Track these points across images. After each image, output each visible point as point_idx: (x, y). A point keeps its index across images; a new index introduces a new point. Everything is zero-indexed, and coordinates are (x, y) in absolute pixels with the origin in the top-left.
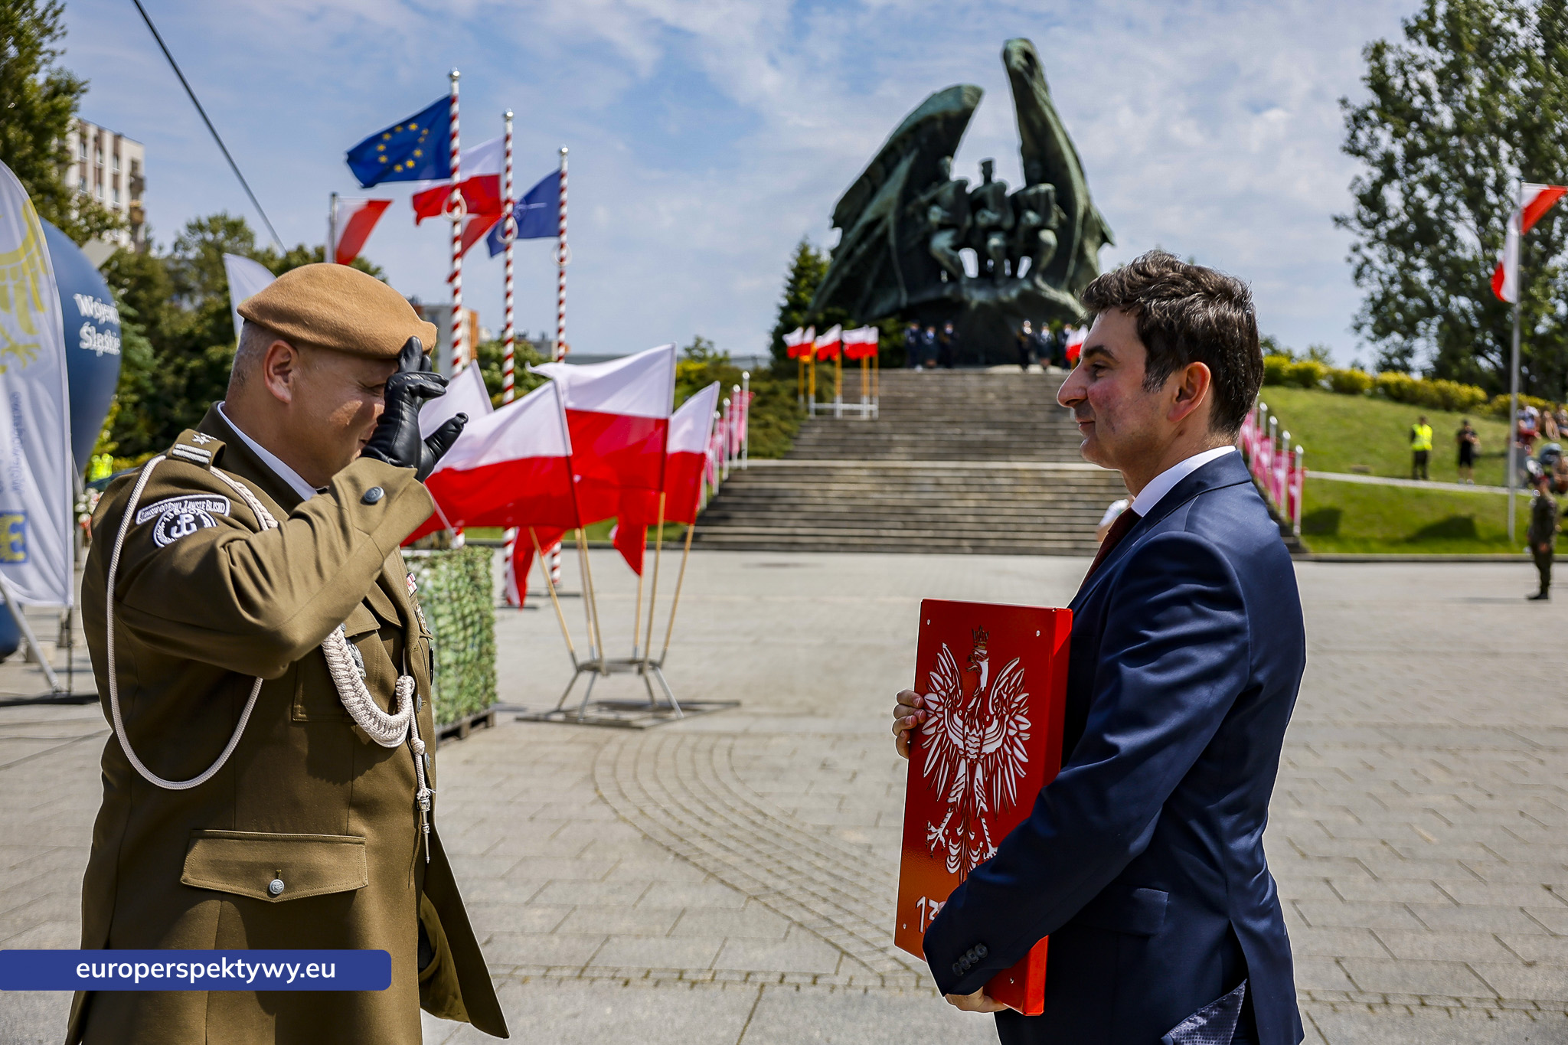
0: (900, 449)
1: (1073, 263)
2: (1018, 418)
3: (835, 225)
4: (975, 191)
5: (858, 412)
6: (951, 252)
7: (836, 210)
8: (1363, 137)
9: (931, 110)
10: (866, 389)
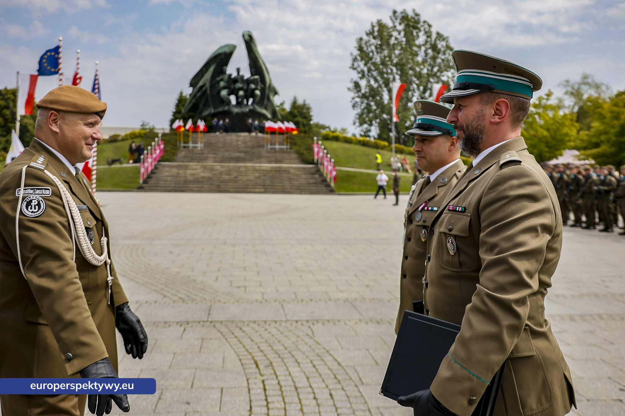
0: (211, 159)
1: (266, 101)
2: (248, 149)
3: (191, 86)
4: (235, 77)
5: (197, 147)
6: (227, 96)
7: (191, 81)
8: (356, 64)
9: (221, 51)
10: (199, 140)
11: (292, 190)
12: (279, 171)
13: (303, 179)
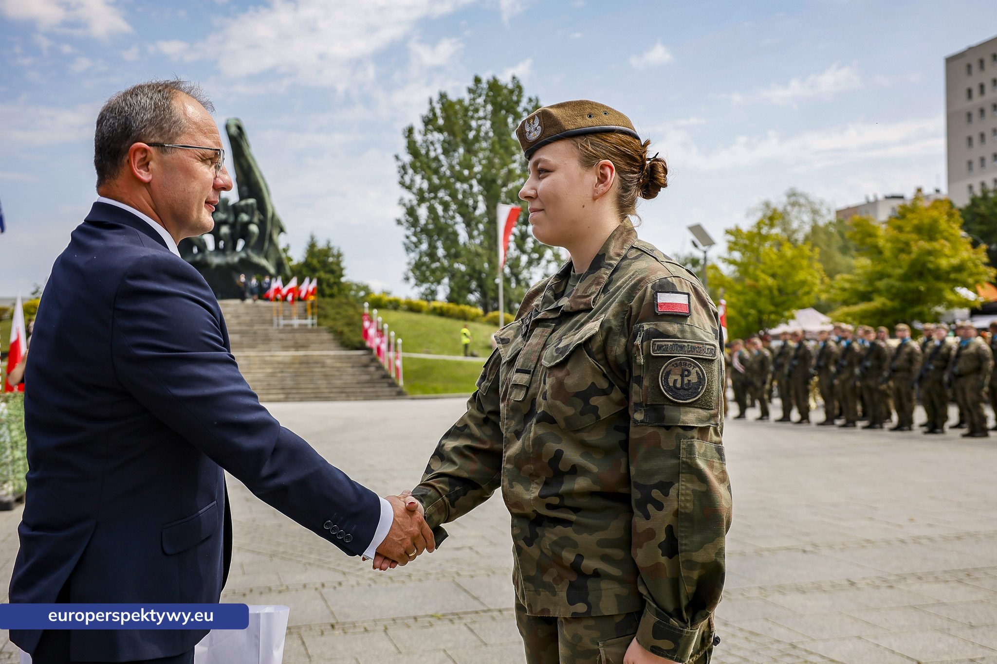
1: (267, 244)
6: (200, 236)
8: (407, 179)
11: (331, 395)
12: (305, 362)
13: (349, 376)
